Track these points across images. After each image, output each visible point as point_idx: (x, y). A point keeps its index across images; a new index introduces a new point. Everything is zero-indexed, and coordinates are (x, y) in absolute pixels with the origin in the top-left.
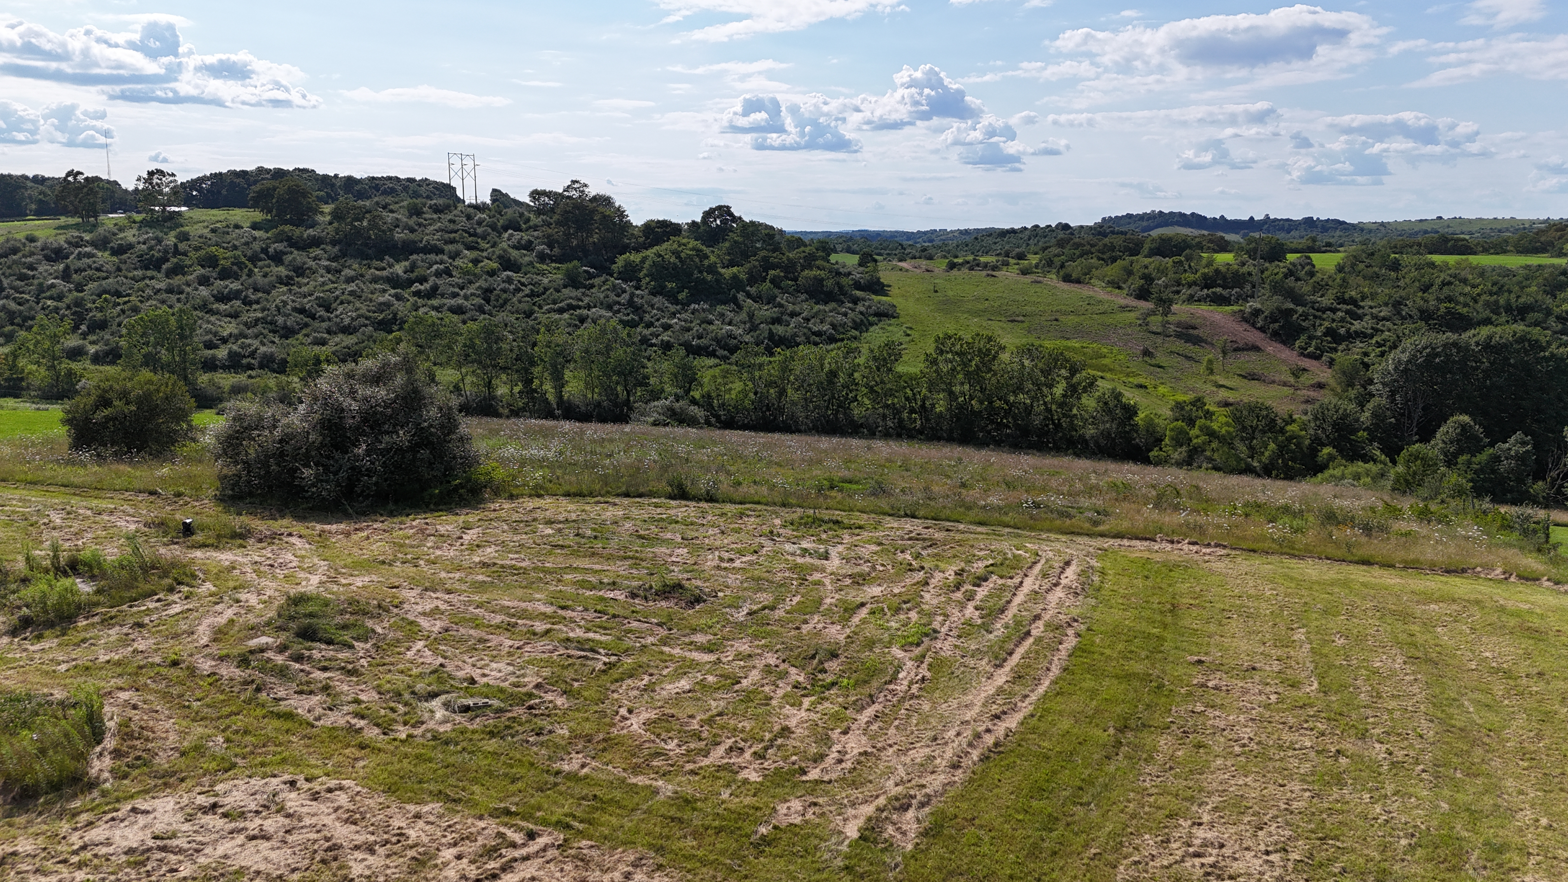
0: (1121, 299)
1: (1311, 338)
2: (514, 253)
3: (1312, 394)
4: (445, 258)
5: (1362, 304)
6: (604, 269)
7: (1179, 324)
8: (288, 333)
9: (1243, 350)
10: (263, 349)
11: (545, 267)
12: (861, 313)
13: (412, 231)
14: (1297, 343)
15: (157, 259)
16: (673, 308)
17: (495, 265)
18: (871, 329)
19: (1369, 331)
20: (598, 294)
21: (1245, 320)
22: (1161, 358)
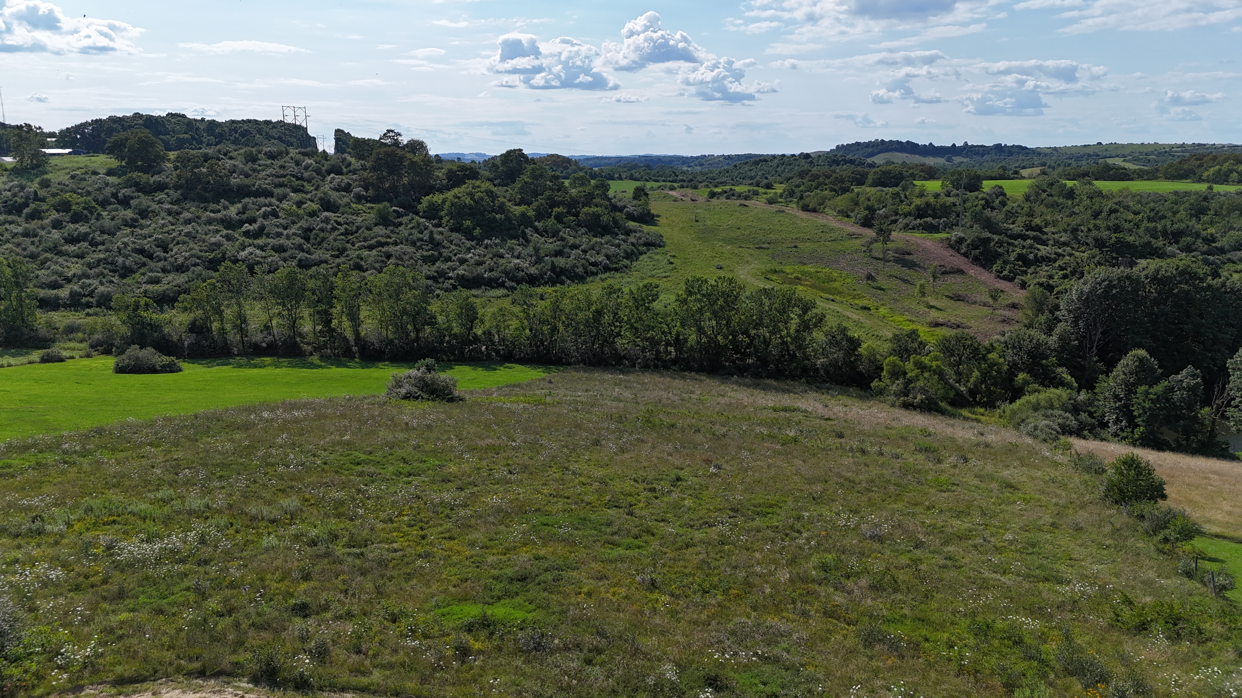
0: (850, 227)
1: (1005, 262)
2: (334, 196)
3: (1008, 313)
4: (274, 200)
5: (1045, 230)
6: (411, 208)
7: (896, 251)
8: (126, 272)
9: (950, 273)
10: (101, 289)
11: (360, 207)
12: (633, 244)
13: (247, 176)
14: (995, 267)
15: (20, 204)
16: (468, 244)
17: (315, 206)
18: (641, 258)
19: (1053, 256)
20: (404, 231)
21: (951, 246)
22: (882, 281)
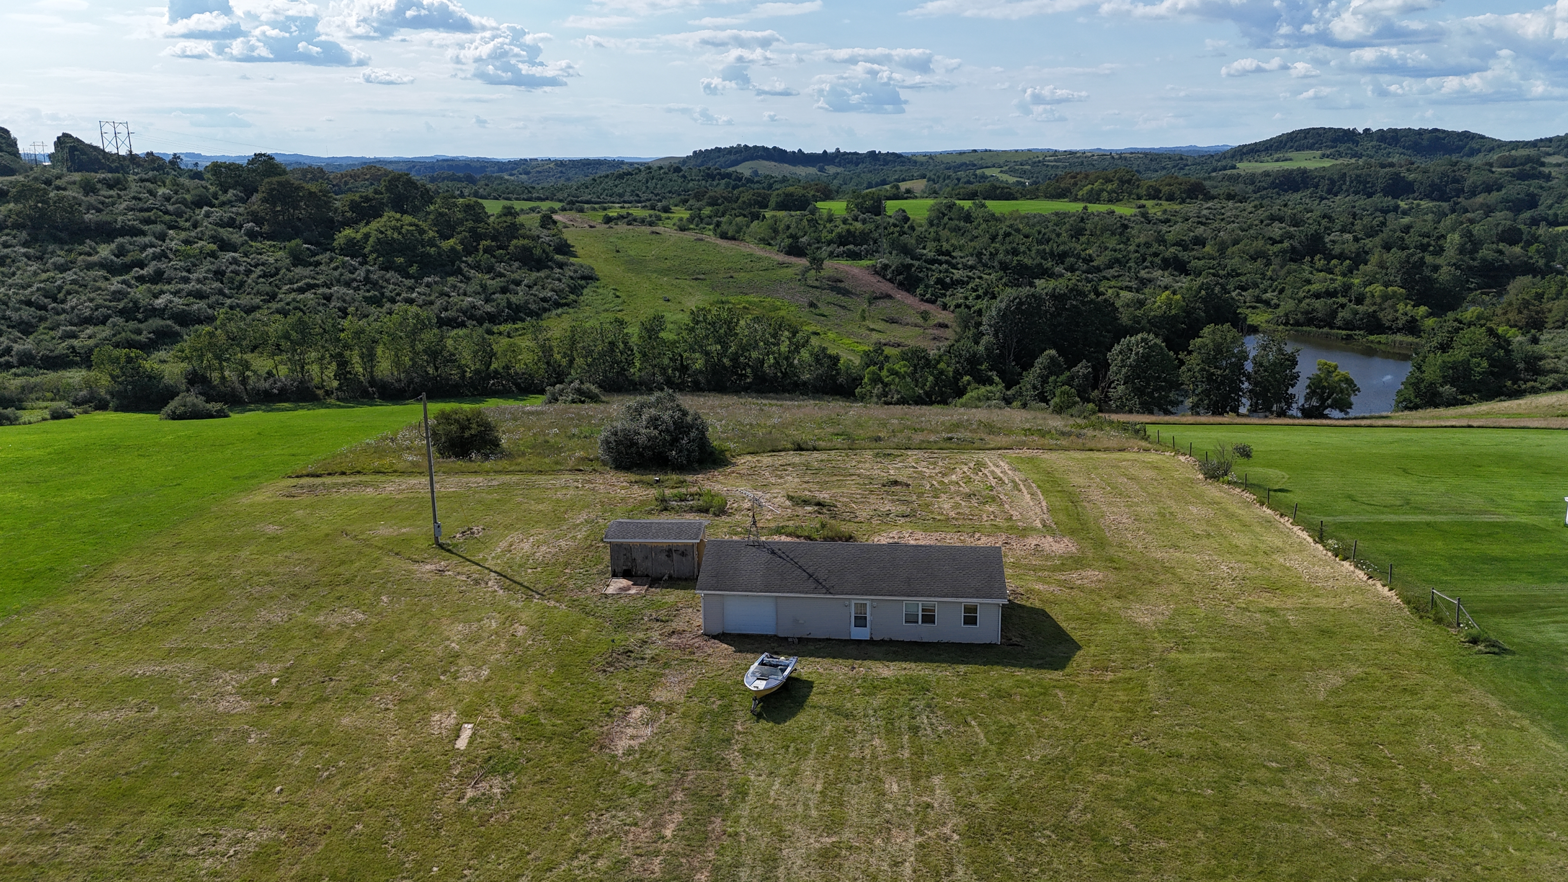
0: (777, 256)
1: (927, 286)
2: (223, 232)
3: (937, 332)
4: (153, 240)
5: (954, 254)
6: (325, 246)
7: (829, 279)
9: (880, 298)
11: (262, 245)
12: (572, 278)
14: (918, 291)
17: (213, 247)
18: (585, 292)
19: (966, 279)
21: (877, 273)
22: (824, 309)
